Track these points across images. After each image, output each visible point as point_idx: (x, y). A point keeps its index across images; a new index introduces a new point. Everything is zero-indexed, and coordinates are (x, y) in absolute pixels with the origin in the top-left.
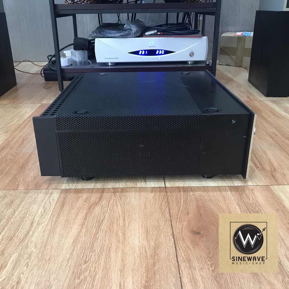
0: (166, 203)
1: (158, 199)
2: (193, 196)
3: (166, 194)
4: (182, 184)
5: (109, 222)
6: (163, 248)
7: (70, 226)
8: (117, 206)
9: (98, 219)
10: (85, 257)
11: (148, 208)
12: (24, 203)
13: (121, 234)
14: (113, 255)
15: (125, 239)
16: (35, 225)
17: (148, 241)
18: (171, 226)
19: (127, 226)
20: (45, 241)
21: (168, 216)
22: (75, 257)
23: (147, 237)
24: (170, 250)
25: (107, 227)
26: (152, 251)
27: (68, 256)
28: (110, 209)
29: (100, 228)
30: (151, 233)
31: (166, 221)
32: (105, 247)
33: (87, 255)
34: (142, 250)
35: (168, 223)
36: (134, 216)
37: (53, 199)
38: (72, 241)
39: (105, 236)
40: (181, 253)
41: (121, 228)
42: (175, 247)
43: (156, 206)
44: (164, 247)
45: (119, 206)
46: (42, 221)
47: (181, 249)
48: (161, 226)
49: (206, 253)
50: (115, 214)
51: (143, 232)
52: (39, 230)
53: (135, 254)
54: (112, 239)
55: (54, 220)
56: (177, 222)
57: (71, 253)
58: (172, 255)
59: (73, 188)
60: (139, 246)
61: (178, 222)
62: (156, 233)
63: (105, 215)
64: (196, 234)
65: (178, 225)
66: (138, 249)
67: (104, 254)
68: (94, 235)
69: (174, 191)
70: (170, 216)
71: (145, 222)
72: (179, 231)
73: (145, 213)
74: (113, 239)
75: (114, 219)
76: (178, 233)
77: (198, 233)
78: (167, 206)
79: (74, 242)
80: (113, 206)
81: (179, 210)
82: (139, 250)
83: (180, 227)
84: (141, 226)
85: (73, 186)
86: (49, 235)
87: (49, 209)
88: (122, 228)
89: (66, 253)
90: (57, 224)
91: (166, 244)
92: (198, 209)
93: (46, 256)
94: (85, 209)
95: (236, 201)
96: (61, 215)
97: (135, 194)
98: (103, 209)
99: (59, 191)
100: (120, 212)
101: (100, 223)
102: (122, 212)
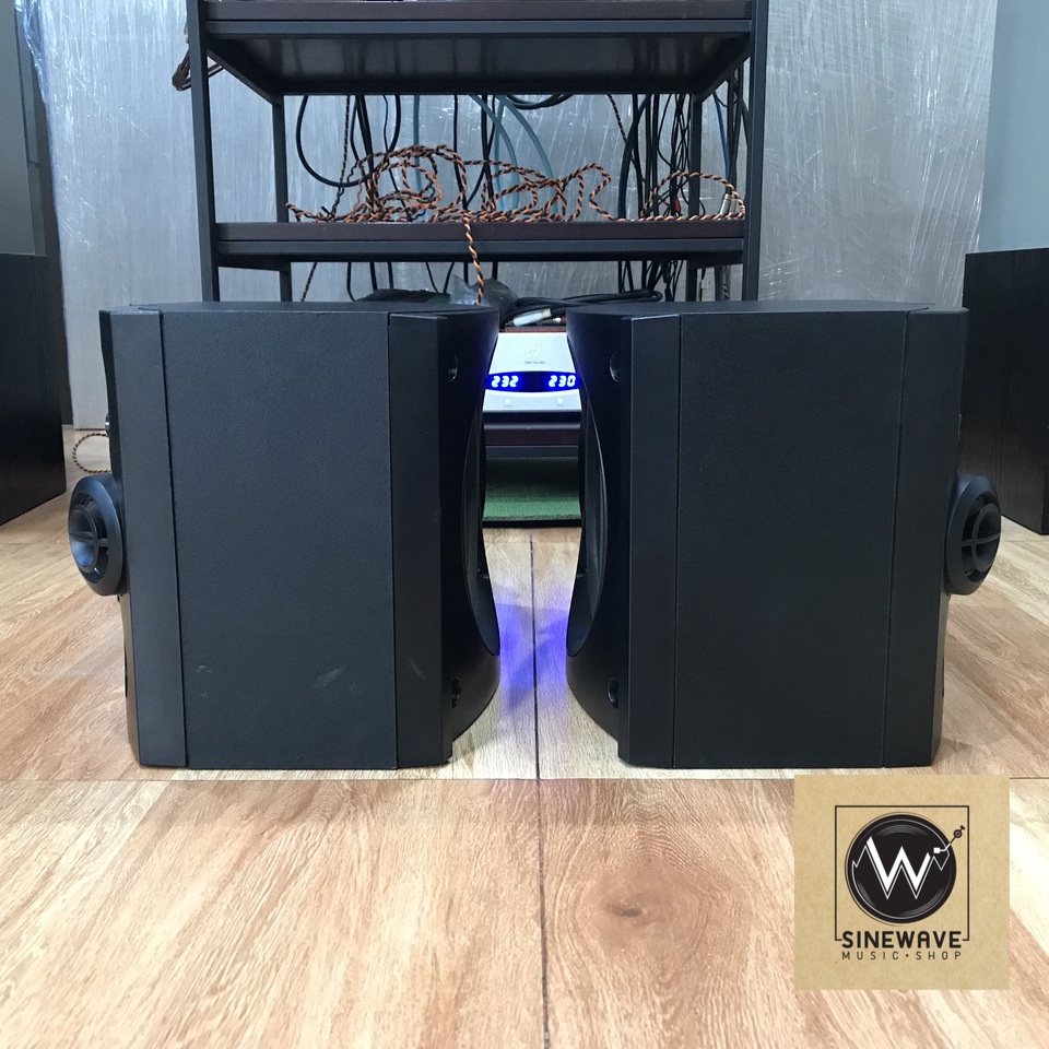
0: (532, 824)
1: (505, 812)
2: (629, 807)
3: (535, 798)
4: (599, 772)
5: (320, 874)
6: (498, 953)
7: (179, 884)
8: (356, 831)
9: (284, 866)
10: (218, 974)
11: (464, 838)
12: (30, 816)
13: (354, 912)
14: (315, 970)
15: (366, 925)
16: (57, 880)
17: (449, 932)
18: (537, 892)
19: (381, 887)
20: (81, 928)
21: (534, 863)
22: (181, 974)
23: (447, 920)
24: (524, 960)
25: (309, 890)
26: (459, 960)
27: (155, 972)
28: (329, 840)
29: (284, 894)
30: (465, 909)
31: (524, 876)
32: (292, 949)
33: (224, 969)
34: (421, 957)
35: (530, 884)
36: (411, 861)
37: (136, 807)
38: (179, 928)
39: (299, 915)
40: (562, 969)
41: (358, 895)
42: (545, 952)
43: (494, 834)
44: (506, 950)
45: (363, 831)
46: (84, 869)
47: (562, 959)
48: (502, 890)
49: (652, 972)
50: (345, 854)
51: (434, 906)
52: (68, 895)
53: (396, 968)
54: (321, 925)
55: (128, 866)
56: (562, 880)
57: (169, 961)
58: (528, 973)
59: (212, 778)
60: (412, 947)
61: (564, 880)
62: (482, 908)
63: (309, 855)
64: (624, 914)
65: (565, 889)
66: (408, 956)
67: (285, 967)
68: (261, 912)
69: (565, 792)
70: (541, 865)
71: (447, 879)
72: (565, 906)
73: (451, 851)
74: (324, 925)
75: (338, 867)
76: (560, 912)
77: (634, 913)
78: (535, 834)
79: (184, 931)
80: (342, 832)
81: (576, 845)
82: (412, 956)
83: (572, 894)
84: (430, 890)
86: (101, 908)
87: (116, 835)
88: (362, 894)
89: (151, 962)
90: (135, 877)
91: (513, 943)
92: (641, 844)
93: (75, 971)
94: (241, 838)
95: (782, 824)
96: (155, 854)
97: (427, 797)
98: (305, 837)
99: (160, 786)
100: (365, 849)
101: (287, 878)
102: (371, 848)
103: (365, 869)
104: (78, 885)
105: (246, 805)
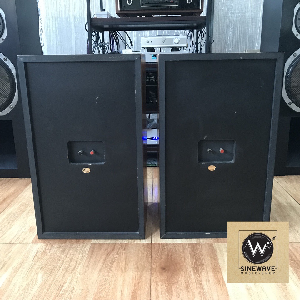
0: (150, 252)
1: (146, 250)
3: (151, 247)
5: (118, 262)
6: (144, 276)
7: (97, 264)
8: (122, 254)
9: (112, 260)
12: (71, 251)
13: (123, 269)
14: (119, 278)
15: (125, 271)
16: (78, 263)
17: (137, 272)
19: (127, 264)
20: (84, 271)
22: (100, 279)
23: (137, 270)
24: (148, 277)
25: (116, 265)
27: (96, 279)
28: (118, 255)
29: (113, 266)
30: (140, 268)
31: (148, 262)
32: (115, 275)
33: (106, 278)
34: (133, 276)
35: (149, 264)
36: (131, 260)
37: (87, 249)
39: (115, 269)
40: (153, 278)
41: (124, 266)
42: (151, 275)
43: (144, 254)
45: (123, 254)
46: (82, 261)
47: (153, 276)
48: (145, 265)
49: (166, 279)
50: (121, 258)
51: (135, 268)
52: (81, 266)
53: (130, 278)
54: (119, 271)
55: (88, 260)
56: (154, 263)
59: (98, 243)
62: (142, 268)
63: (116, 258)
64: (163, 269)
65: (155, 265)
68: (110, 269)
69: (156, 246)
70: (151, 260)
71: (137, 263)
73: (137, 258)
75: (120, 261)
76: (154, 269)
78: (150, 254)
79: (99, 272)
80: (120, 254)
81: (157, 256)
84: (134, 265)
85: (98, 241)
86: (86, 268)
87: (85, 255)
90: (90, 263)
91: (147, 274)
92: (167, 256)
94: (105, 255)
96: (92, 258)
98: (115, 255)
99: (90, 245)
100: (124, 257)
101: (113, 263)
102: (125, 257)
103: (124, 261)
104: (81, 264)
105: (104, 248)
